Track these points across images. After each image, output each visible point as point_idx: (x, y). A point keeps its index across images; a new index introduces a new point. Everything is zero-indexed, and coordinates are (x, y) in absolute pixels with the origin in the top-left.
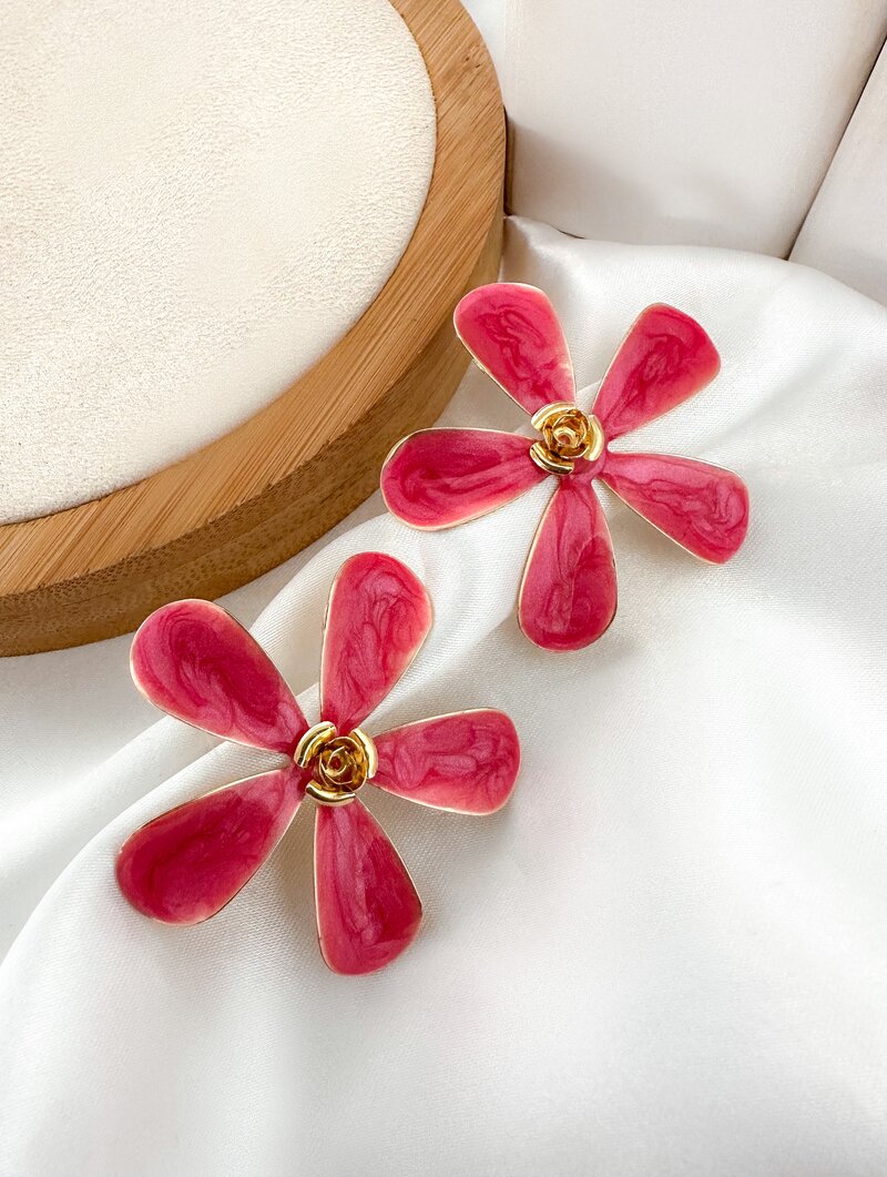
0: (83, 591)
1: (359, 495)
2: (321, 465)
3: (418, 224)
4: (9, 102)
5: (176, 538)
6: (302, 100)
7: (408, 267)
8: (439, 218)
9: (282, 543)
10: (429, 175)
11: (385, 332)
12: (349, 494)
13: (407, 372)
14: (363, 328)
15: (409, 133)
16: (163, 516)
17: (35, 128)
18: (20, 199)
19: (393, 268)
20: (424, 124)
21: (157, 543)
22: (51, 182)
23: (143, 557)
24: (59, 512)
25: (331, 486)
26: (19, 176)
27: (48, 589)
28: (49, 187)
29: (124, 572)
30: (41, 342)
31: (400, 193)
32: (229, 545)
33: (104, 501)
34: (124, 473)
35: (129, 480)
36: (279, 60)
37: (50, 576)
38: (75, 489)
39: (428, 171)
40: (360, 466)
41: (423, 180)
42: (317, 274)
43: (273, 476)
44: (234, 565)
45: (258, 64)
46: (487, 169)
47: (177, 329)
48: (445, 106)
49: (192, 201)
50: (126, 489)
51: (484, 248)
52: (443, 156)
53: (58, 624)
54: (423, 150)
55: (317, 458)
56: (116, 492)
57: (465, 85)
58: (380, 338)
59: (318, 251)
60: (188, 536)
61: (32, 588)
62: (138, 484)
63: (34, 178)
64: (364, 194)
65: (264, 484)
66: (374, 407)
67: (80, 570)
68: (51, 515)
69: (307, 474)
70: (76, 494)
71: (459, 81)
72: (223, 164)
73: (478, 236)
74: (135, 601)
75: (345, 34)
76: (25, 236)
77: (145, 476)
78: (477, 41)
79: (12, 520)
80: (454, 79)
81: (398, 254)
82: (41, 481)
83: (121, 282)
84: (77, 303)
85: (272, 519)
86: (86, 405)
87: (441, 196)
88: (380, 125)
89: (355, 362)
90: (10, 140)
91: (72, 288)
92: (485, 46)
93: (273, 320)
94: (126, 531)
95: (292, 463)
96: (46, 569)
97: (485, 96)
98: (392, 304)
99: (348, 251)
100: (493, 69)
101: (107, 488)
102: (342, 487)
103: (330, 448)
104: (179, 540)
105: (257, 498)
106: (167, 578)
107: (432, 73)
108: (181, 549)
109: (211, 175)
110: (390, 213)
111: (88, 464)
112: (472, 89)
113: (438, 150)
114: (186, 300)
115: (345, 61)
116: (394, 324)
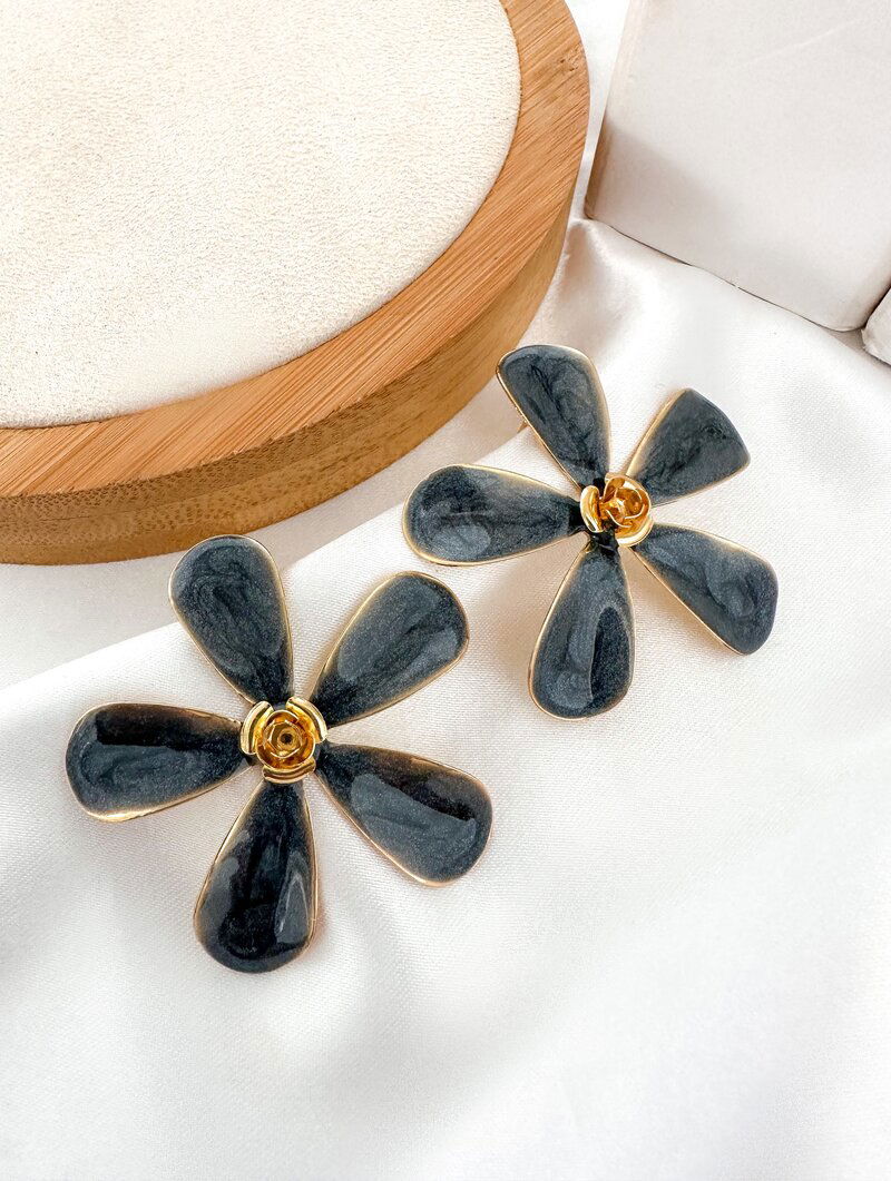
0: (64, 508)
1: (361, 472)
2: (327, 431)
3: (478, 212)
4: (107, 31)
6: (389, 73)
7: (459, 251)
8: (500, 210)
10: (500, 166)
11: (421, 311)
12: (351, 470)
13: (435, 355)
14: (400, 303)
15: (487, 122)
17: (125, 60)
18: (95, 122)
19: (442, 250)
20: (505, 116)
21: (146, 475)
22: (128, 111)
23: (129, 486)
24: (59, 426)
25: (334, 456)
26: (99, 101)
27: (30, 498)
28: (125, 116)
29: (108, 497)
30: (80, 260)
31: (466, 178)
32: (219, 494)
33: (104, 424)
34: (130, 399)
35: (133, 408)
36: (374, 32)
37: (35, 486)
38: (79, 406)
39: (498, 161)
40: (368, 442)
41: (493, 170)
43: (276, 432)
44: (221, 515)
45: (353, 33)
46: (562, 168)
47: (215, 270)
48: (530, 103)
49: (258, 152)
50: (128, 416)
52: (517, 150)
53: (36, 537)
54: (498, 140)
55: (326, 422)
56: (118, 417)
57: (553, 86)
58: (415, 316)
59: (371, 219)
60: (178, 474)
61: (14, 495)
62: (141, 413)
63: (112, 105)
64: (429, 172)
65: (266, 437)
66: (394, 383)
67: (65, 486)
68: (50, 427)
69: (311, 437)
70: (79, 411)
71: (549, 81)
72: (296, 121)
73: (538, 232)
74: (115, 530)
76: (91, 158)
77: (149, 407)
78: (576, 45)
79: (11, 425)
80: (546, 78)
81: (451, 237)
82: (48, 392)
83: (171, 216)
84: (124, 229)
85: (267, 476)
86: (109, 328)
87: (508, 188)
88: (460, 109)
91: (123, 214)
92: (583, 51)
93: (311, 278)
94: (119, 457)
95: (297, 423)
96: (32, 479)
97: (573, 99)
99: (400, 225)
100: (587, 75)
101: (110, 411)
102: (345, 459)
103: (340, 415)
104: (168, 477)
105: (256, 450)
106: (151, 513)
107: (523, 69)
108: (169, 486)
109: (282, 130)
110: (452, 196)
111: (98, 385)
112: (562, 89)
113: (514, 143)
114: (230, 244)
115: (439, 43)
116: (431, 305)
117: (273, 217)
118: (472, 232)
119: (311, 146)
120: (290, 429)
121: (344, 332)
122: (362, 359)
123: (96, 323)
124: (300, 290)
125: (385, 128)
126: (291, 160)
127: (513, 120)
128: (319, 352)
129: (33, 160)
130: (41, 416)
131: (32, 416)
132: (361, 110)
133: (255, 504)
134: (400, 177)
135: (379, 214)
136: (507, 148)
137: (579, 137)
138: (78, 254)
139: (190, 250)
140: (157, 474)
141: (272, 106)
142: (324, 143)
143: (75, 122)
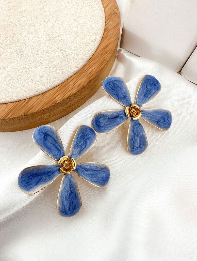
0: (12, 121)
1: (76, 107)
2: (68, 100)
3: (97, 48)
4: (11, 9)
6: (76, 17)
7: (94, 58)
8: (103, 47)
9: (57, 116)
12: (74, 107)
13: (90, 81)
14: (82, 70)
15: (98, 27)
16: (32, 106)
17: (16, 16)
18: (11, 31)
19: (90, 58)
20: (102, 25)
21: (30, 113)
23: (26, 115)
24: (10, 103)
25: (70, 104)
26: (11, 26)
27: (5, 119)
28: (17, 30)
29: (22, 118)
31: (94, 41)
32: (45, 115)
33: (20, 102)
34: (25, 96)
35: (25, 98)
36: (72, 7)
37: (6, 117)
39: (101, 36)
40: (77, 101)
41: (100, 38)
42: (73, 57)
43: (57, 101)
44: (46, 119)
45: (67, 7)
47: (41, 65)
48: (107, 22)
49: (48, 37)
50: (25, 100)
51: (112, 55)
53: (6, 127)
54: (101, 31)
55: (68, 98)
57: (112, 18)
58: (85, 73)
59: (74, 51)
60: (36, 112)
61: (1, 119)
63: (14, 27)
64: (86, 40)
65: (55, 102)
66: (81, 89)
67: (12, 116)
68: (8, 103)
69: (65, 101)
70: (14, 99)
72: (56, 29)
73: (111, 52)
74: (24, 124)
75: (88, 3)
76: (11, 40)
77: (29, 97)
78: (117, 8)
80: (110, 16)
81: (92, 54)
82: (6, 95)
83: (30, 53)
84: (20, 57)
85: (56, 110)
86: (18, 80)
87: (104, 43)
88: (92, 24)
89: (79, 78)
90: (10, 18)
91: (19, 53)
92: (119, 9)
93: (62, 66)
94: (23, 109)
95: (61, 99)
96: (5, 115)
97: (117, 20)
98: (89, 66)
99: (81, 53)
100: (120, 14)
101: (21, 99)
102: (72, 105)
103: (71, 96)
104: (35, 113)
105: (53, 105)
106: (31, 120)
107: (106, 14)
108: (35, 115)
109: (53, 31)
110: (92, 45)
111: (17, 93)
112: (114, 18)
113: (104, 32)
114: (43, 59)
115: (87, 9)
116: (89, 70)
117: (53, 52)
119: (60, 35)
120: (60, 100)
121: (70, 78)
122: (74, 84)
123: (16, 79)
124: (60, 69)
125: (76, 30)
126: (55, 38)
127: (104, 27)
128: (65, 83)
130: (5, 101)
131: (3, 101)
132: (70, 26)
133: (53, 116)
134: (80, 41)
135: (76, 50)
137: (119, 29)
138: (10, 63)
139: (35, 61)
140: (32, 113)
141: (50, 25)
142: (62, 34)
143: (6, 32)
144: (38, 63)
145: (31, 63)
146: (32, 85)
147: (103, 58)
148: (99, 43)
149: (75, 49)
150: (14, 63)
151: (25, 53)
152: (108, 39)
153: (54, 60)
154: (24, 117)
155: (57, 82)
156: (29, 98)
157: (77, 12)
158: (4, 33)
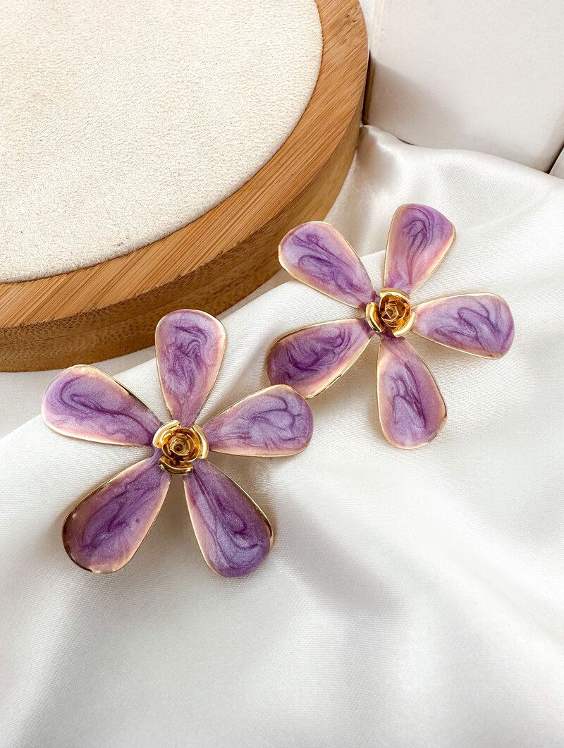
0: (50, 331)
1: (240, 293)
2: (216, 268)
3: (301, 119)
4: (48, 18)
5: (113, 304)
6: (235, 32)
7: (291, 145)
8: (316, 115)
10: (313, 88)
11: (270, 185)
12: (233, 292)
13: (280, 214)
15: (302, 59)
16: (109, 286)
17: (61, 36)
18: (45, 79)
19: (280, 145)
20: (314, 55)
21: (100, 306)
22: (67, 69)
23: (90, 314)
24: (40, 279)
25: (222, 283)
26: (47, 64)
27: (27, 327)
28: (65, 73)
29: (77, 322)
30: (45, 169)
31: (292, 97)
33: (71, 275)
34: (86, 257)
35: (88, 263)
37: (29, 319)
38: (53, 265)
39: (312, 84)
40: (243, 273)
41: (309, 90)
42: (230, 143)
43: (183, 270)
45: (210, 8)
46: (352, 87)
47: (134, 169)
48: (329, 45)
49: (155, 90)
50: (86, 268)
51: (343, 138)
52: (323, 76)
53: (32, 353)
54: (311, 71)
55: (213, 262)
56: (79, 269)
57: (343, 33)
58: (266, 189)
59: (232, 128)
60: (121, 303)
61: (15, 325)
62: (94, 266)
63: (56, 66)
64: (268, 95)
65: (177, 274)
66: (256, 233)
67: (49, 317)
68: (35, 280)
69: (206, 272)
70: (53, 268)
71: (341, 29)
72: (178, 68)
73: (341, 128)
74: (84, 344)
76: (45, 102)
77: (99, 261)
78: (356, 5)
79: (9, 280)
80: (338, 28)
81: (285, 136)
82: (31, 257)
83: (102, 136)
84: (72, 147)
85: (179, 300)
86: (68, 212)
87: (318, 102)
88: (284, 52)
89: (248, 202)
90: (45, 41)
91: (70, 137)
92: (361, 9)
93: (197, 170)
94: (82, 295)
95: (196, 263)
96: (27, 314)
97: (357, 41)
98: (276, 168)
99: (252, 131)
100: (364, 24)
101: (74, 266)
102: (229, 285)
103: (223, 256)
104: (115, 305)
105: (171, 283)
106: (106, 331)
107: (323, 23)
108: (116, 312)
109: (170, 74)
110: (283, 109)
111: (64, 250)
112: (349, 34)
113: (321, 72)
114: (142, 151)
115: (267, 10)
116: (276, 180)
117: (169, 132)
118: (299, 131)
119: (189, 84)
121: (221, 203)
122: (235, 219)
123: (59, 210)
124: (190, 178)
125: (236, 68)
126: (177, 94)
127: (319, 59)
128: (206, 217)
129: (6, 106)
130: (28, 273)
131: (22, 273)
132: (219, 58)
134: (249, 100)
135: (237, 124)
136: (317, 75)
138: (43, 166)
140: (108, 304)
142: (197, 81)
143: (33, 79)
144: (126, 164)
145: (105, 163)
146: (108, 226)
147: (317, 145)
148: (306, 103)
149: (233, 120)
150: (54, 166)
151: (88, 135)
152: (333, 92)
153: (172, 153)
154: (84, 318)
155: (182, 216)
156: (99, 264)
157: (239, 20)
158: (27, 82)
